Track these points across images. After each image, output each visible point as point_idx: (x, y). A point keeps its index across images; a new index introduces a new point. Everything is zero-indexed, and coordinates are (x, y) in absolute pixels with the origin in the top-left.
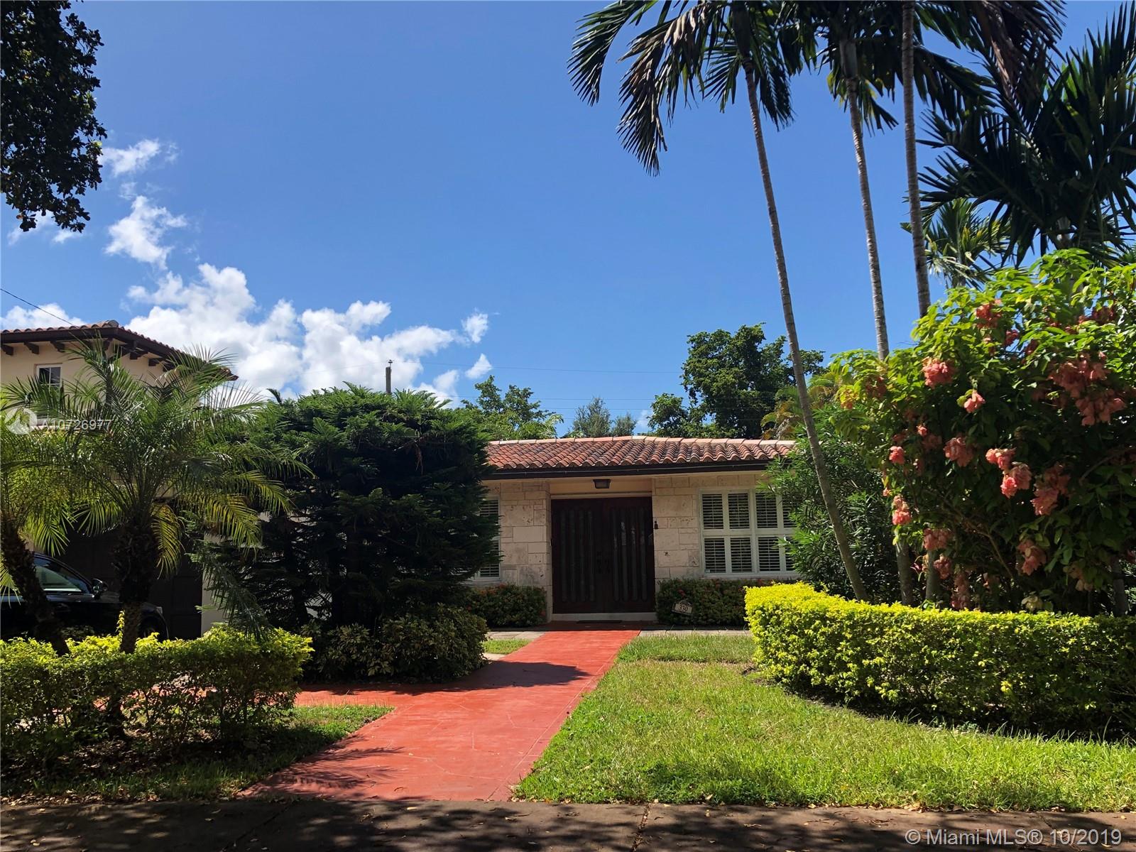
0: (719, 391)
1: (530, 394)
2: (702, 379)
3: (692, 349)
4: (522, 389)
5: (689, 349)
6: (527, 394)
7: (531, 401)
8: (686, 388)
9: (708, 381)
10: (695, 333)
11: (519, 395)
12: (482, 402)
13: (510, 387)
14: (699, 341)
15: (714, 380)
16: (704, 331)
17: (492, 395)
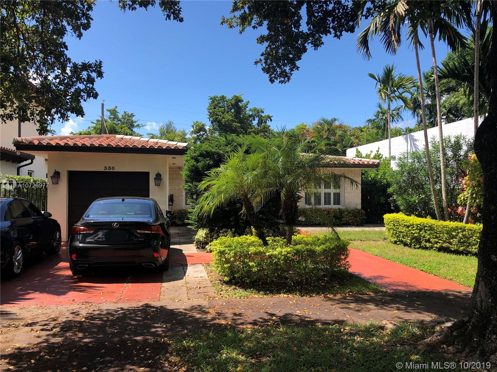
0: (225, 123)
1: (133, 116)
2: (218, 117)
3: (210, 103)
4: (130, 114)
5: (209, 102)
6: (132, 115)
7: (134, 119)
8: (210, 120)
9: (220, 118)
10: (212, 96)
11: (129, 116)
12: (110, 118)
13: (125, 112)
14: (213, 99)
15: (223, 118)
16: (216, 95)
17: (115, 115)
